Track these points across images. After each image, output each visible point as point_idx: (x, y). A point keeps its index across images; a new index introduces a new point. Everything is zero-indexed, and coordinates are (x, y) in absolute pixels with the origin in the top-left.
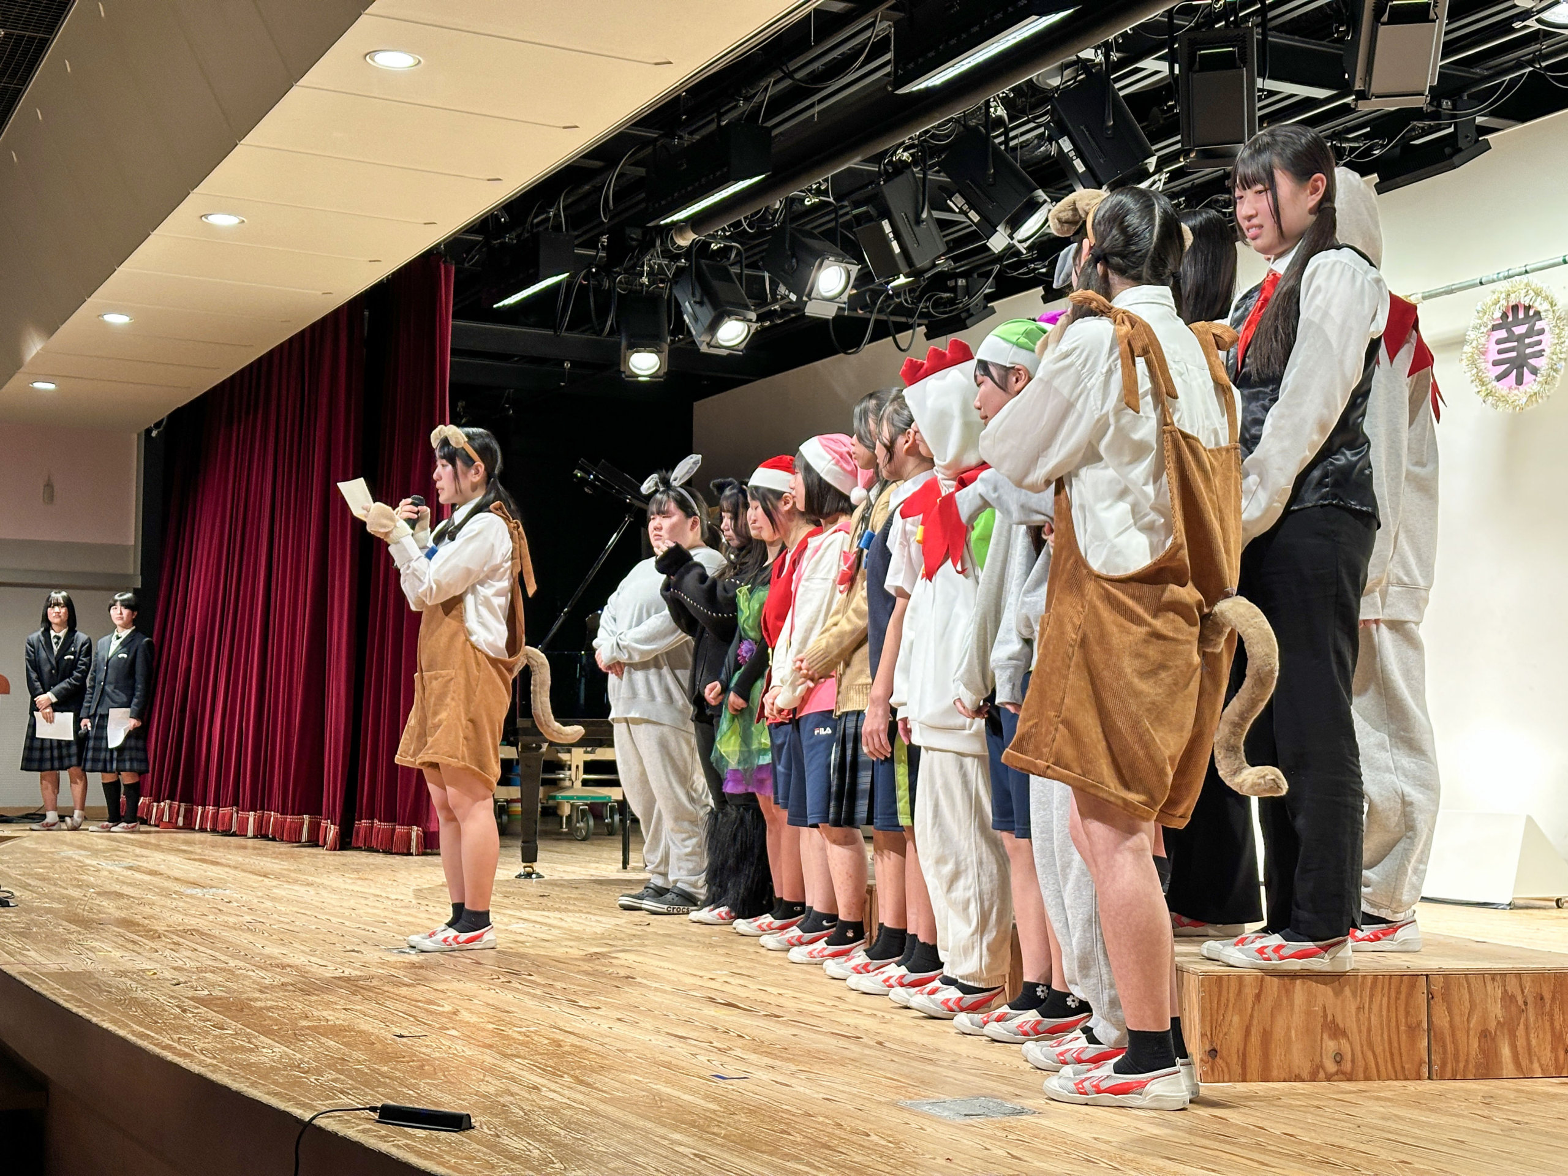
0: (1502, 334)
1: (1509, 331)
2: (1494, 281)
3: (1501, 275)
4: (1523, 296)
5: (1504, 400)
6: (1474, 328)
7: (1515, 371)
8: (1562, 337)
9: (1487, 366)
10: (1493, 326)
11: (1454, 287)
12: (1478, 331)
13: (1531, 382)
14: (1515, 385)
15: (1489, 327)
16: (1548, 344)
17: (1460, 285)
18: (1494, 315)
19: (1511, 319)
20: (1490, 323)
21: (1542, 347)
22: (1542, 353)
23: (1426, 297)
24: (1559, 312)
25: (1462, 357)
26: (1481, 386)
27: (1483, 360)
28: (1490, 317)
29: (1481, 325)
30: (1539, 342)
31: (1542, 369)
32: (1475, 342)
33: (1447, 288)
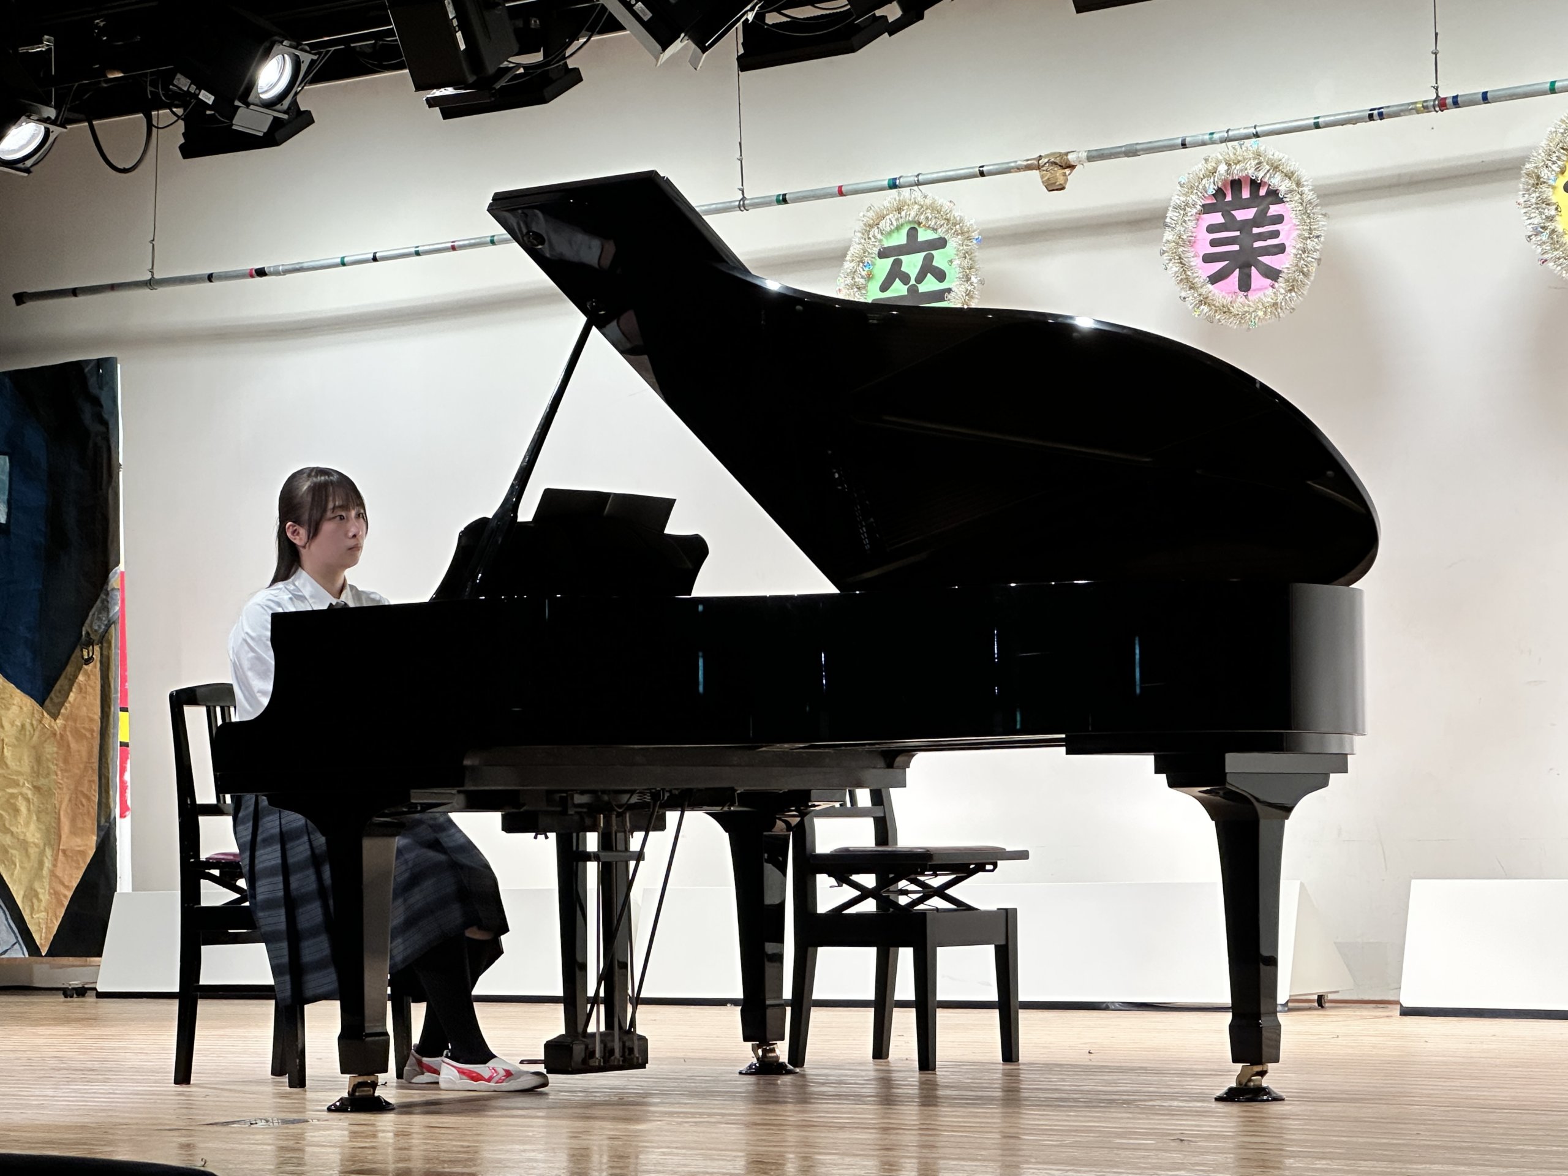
0: (1218, 218)
1: (1227, 214)
2: (1204, 144)
3: (1216, 136)
4: (1253, 169)
5: (1226, 310)
6: (1177, 208)
7: (1237, 271)
8: (1315, 229)
9: (1197, 262)
10: (1203, 206)
11: (1138, 147)
12: (1182, 212)
13: (1266, 288)
14: (1238, 290)
15: (1199, 207)
16: (1292, 237)
17: (1149, 145)
18: (1206, 192)
19: (1230, 199)
20: (1200, 202)
21: (1281, 240)
22: (1281, 249)
23: (1094, 157)
24: (1309, 196)
25: (1164, 249)
26: (1191, 288)
27: (1192, 254)
28: (1200, 194)
29: (1187, 204)
30: (1276, 234)
31: (1286, 271)
32: (1179, 228)
33: (1128, 148)
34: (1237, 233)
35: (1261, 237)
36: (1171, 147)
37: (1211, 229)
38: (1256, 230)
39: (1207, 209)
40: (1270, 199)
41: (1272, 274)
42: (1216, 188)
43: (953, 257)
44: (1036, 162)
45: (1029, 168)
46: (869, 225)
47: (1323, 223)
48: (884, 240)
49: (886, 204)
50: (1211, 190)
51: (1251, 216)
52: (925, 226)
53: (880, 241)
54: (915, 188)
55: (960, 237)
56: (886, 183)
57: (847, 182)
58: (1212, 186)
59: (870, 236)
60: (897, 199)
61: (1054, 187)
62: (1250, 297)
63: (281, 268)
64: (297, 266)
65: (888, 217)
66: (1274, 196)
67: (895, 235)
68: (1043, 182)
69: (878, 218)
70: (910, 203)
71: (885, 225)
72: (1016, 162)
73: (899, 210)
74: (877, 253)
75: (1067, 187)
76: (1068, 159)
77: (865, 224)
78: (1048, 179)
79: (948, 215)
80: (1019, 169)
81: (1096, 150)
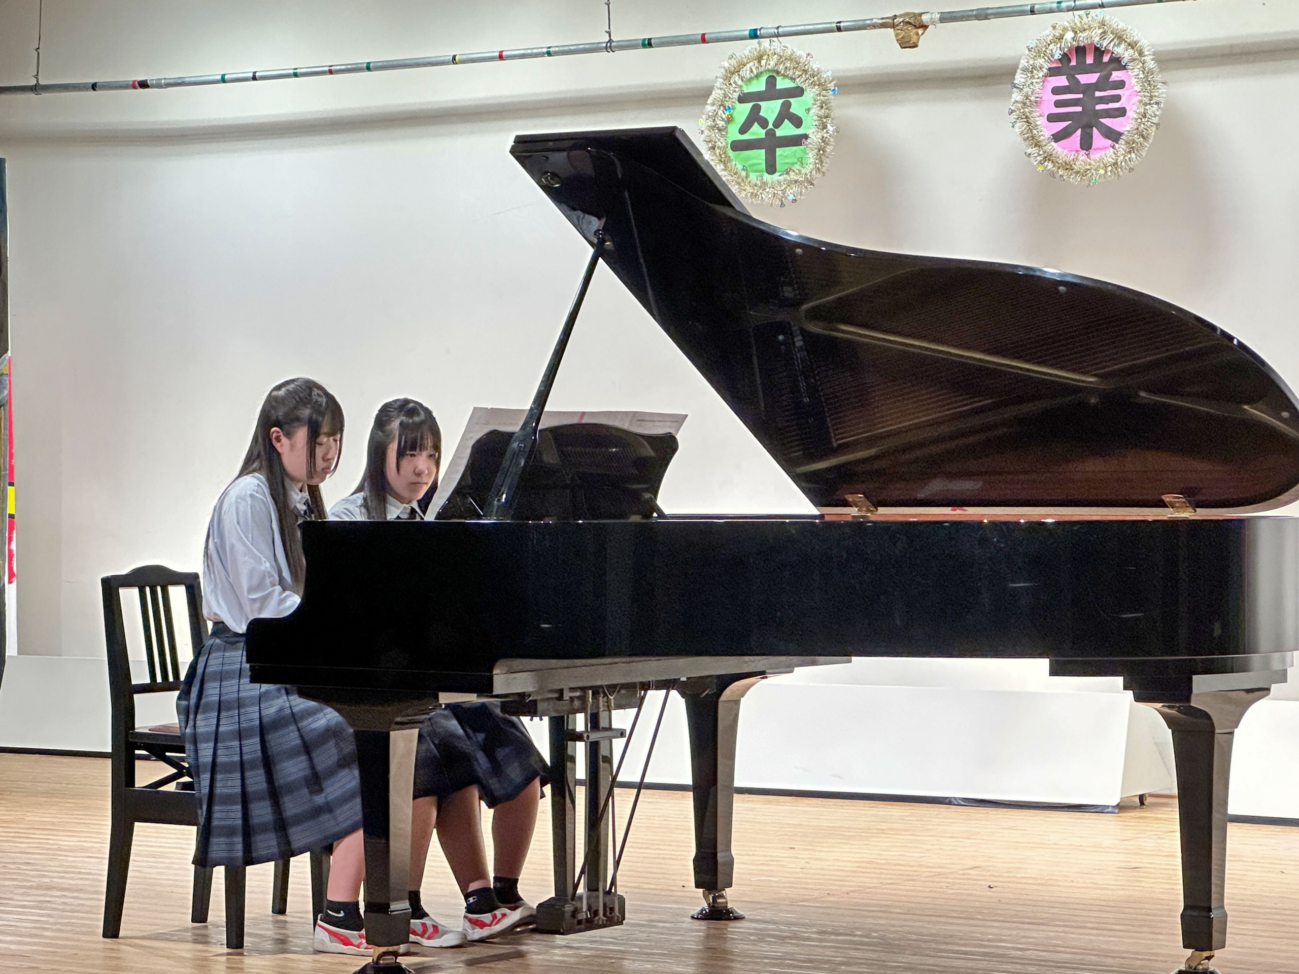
0: (1062, 81)
1: (1071, 78)
2: (1051, 11)
3: (1063, 5)
4: (1098, 39)
5: (1068, 166)
6: (1025, 70)
7: (1079, 132)
8: (1155, 96)
9: (1041, 121)
10: (1049, 69)
11: (990, 11)
12: (1030, 75)
13: (1106, 148)
14: (1079, 149)
15: (1045, 70)
16: (1132, 102)
17: (1000, 10)
18: (1052, 56)
19: (1075, 64)
20: (1047, 66)
21: (1122, 104)
22: (1122, 112)
23: (947, 18)
24: (1151, 64)
25: (1013, 108)
26: (1035, 147)
27: (1038, 114)
28: (1046, 58)
29: (1034, 68)
30: (1117, 98)
31: (1126, 133)
32: (1026, 90)
33: (980, 12)
34: (1081, 96)
35: (1102, 100)
36: (1022, 13)
37: (1056, 91)
38: (1098, 94)
39: (1053, 72)
40: (1112, 66)
41: (1114, 136)
42: (1062, 53)
43: (810, 106)
44: (890, 21)
45: (884, 26)
46: (730, 72)
47: (1164, 91)
48: (744, 86)
49: (747, 52)
50: (1057, 56)
51: (1094, 81)
52: (783, 75)
53: (741, 87)
54: (775, 39)
55: (817, 87)
56: (747, 33)
57: (709, 30)
58: (1059, 52)
59: (732, 82)
60: (758, 48)
61: (907, 44)
62: (1091, 156)
63: (163, 81)
64: (179, 81)
65: (748, 65)
66: (1117, 63)
67: (755, 82)
68: (898, 40)
69: (739, 66)
70: (770, 53)
71: (745, 72)
72: (871, 20)
73: (759, 59)
74: (737, 98)
75: (919, 45)
76: (921, 20)
77: (726, 71)
78: (903, 38)
79: (806, 67)
80: (874, 26)
81: (949, 12)
